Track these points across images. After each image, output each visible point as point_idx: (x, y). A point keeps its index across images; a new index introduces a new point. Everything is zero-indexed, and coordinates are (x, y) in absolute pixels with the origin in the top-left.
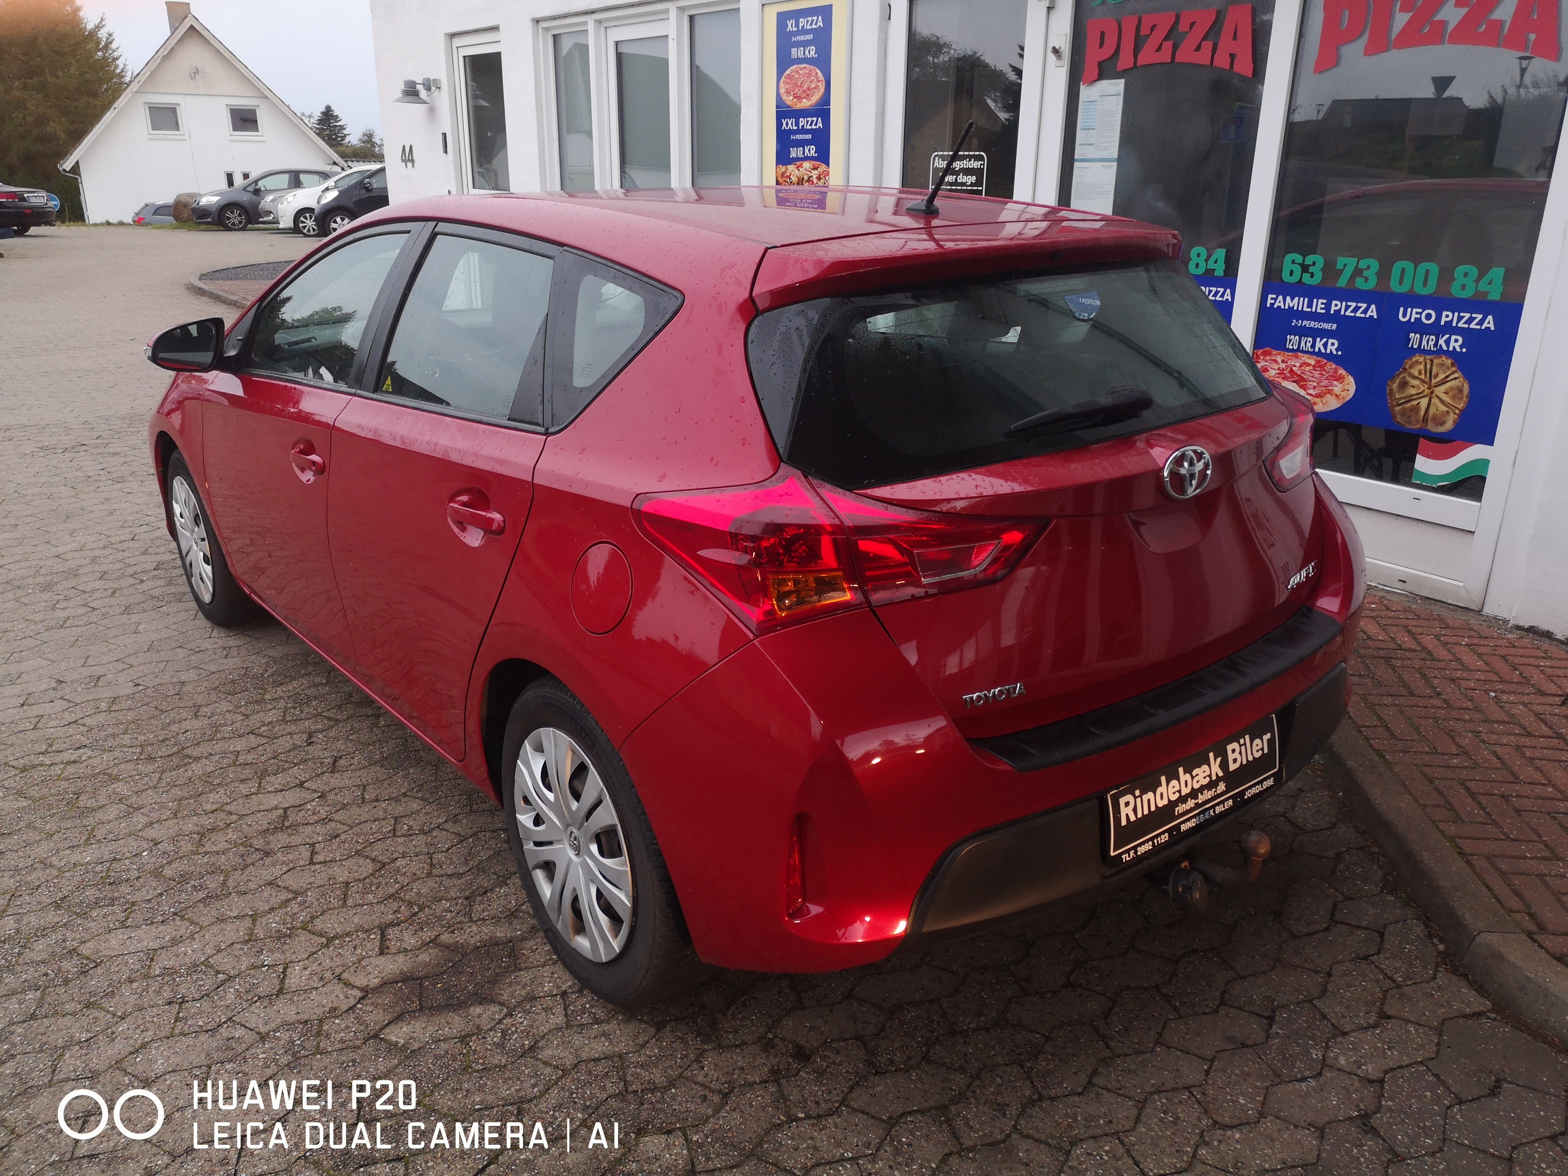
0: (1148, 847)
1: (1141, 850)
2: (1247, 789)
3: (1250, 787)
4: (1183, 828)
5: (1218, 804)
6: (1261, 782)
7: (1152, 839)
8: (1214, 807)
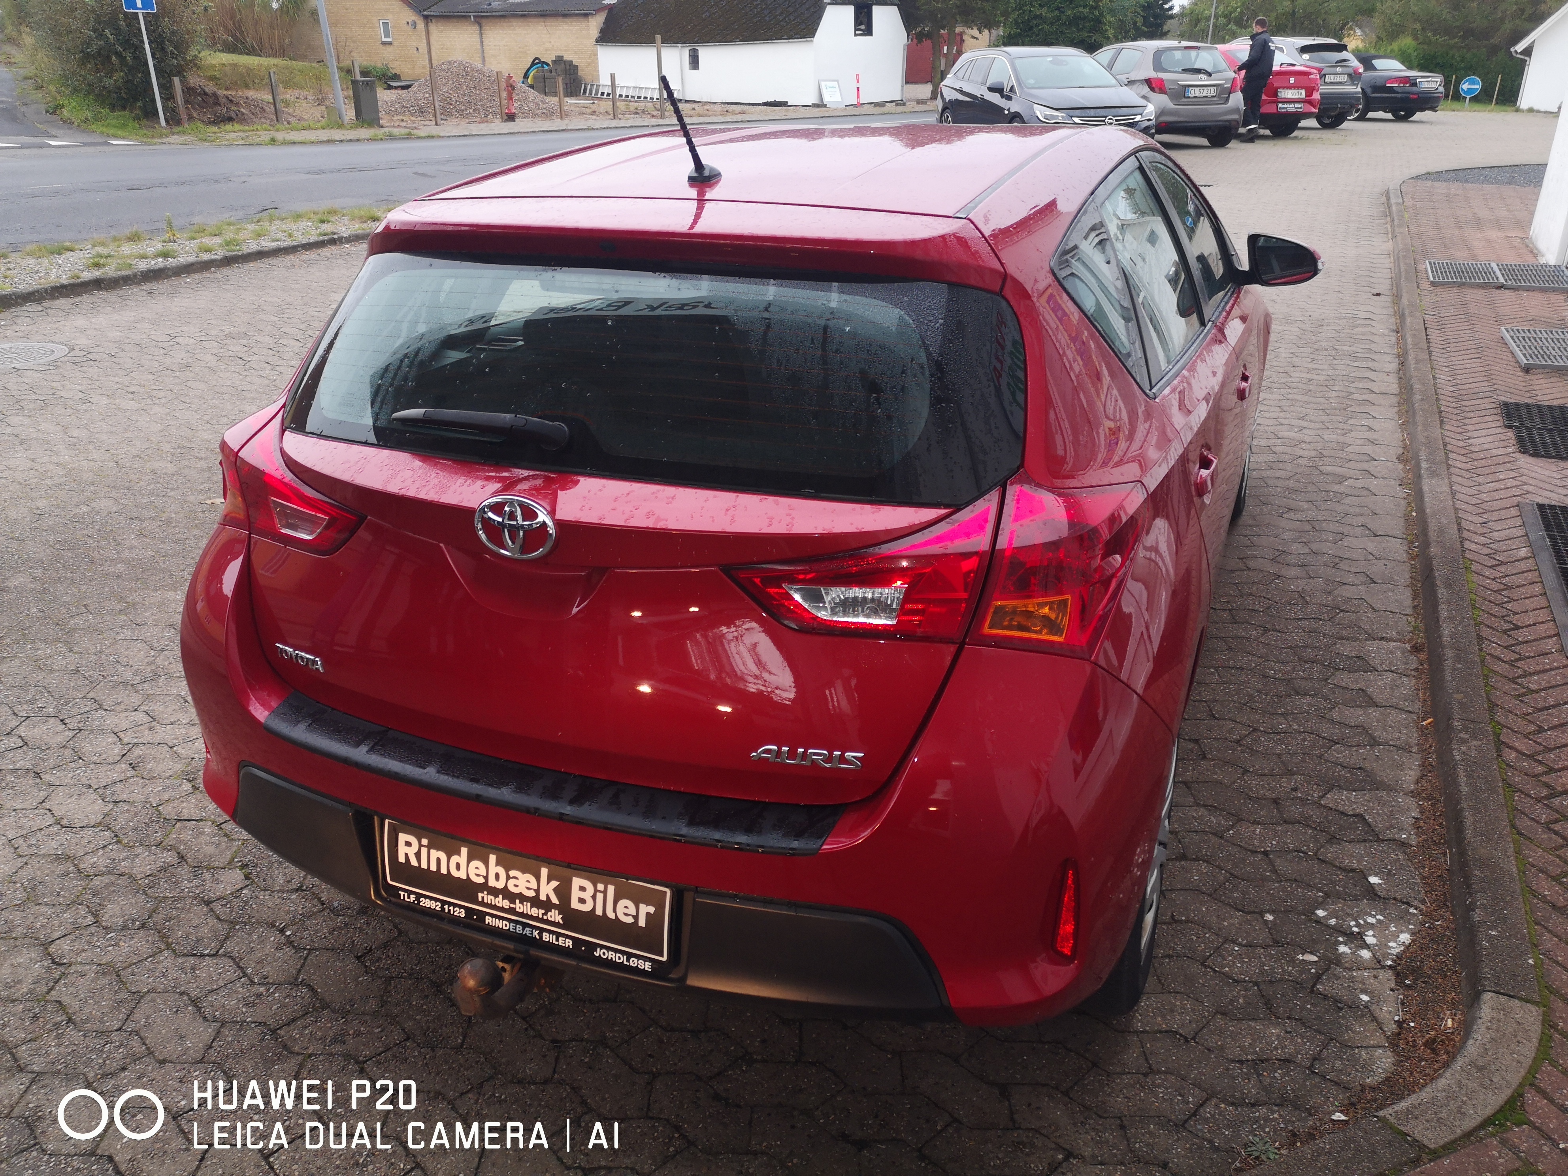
0: (435, 906)
1: (426, 903)
2: (602, 947)
3: (609, 949)
4: (488, 920)
5: (550, 932)
6: (630, 956)
7: (443, 903)
8: (542, 930)
